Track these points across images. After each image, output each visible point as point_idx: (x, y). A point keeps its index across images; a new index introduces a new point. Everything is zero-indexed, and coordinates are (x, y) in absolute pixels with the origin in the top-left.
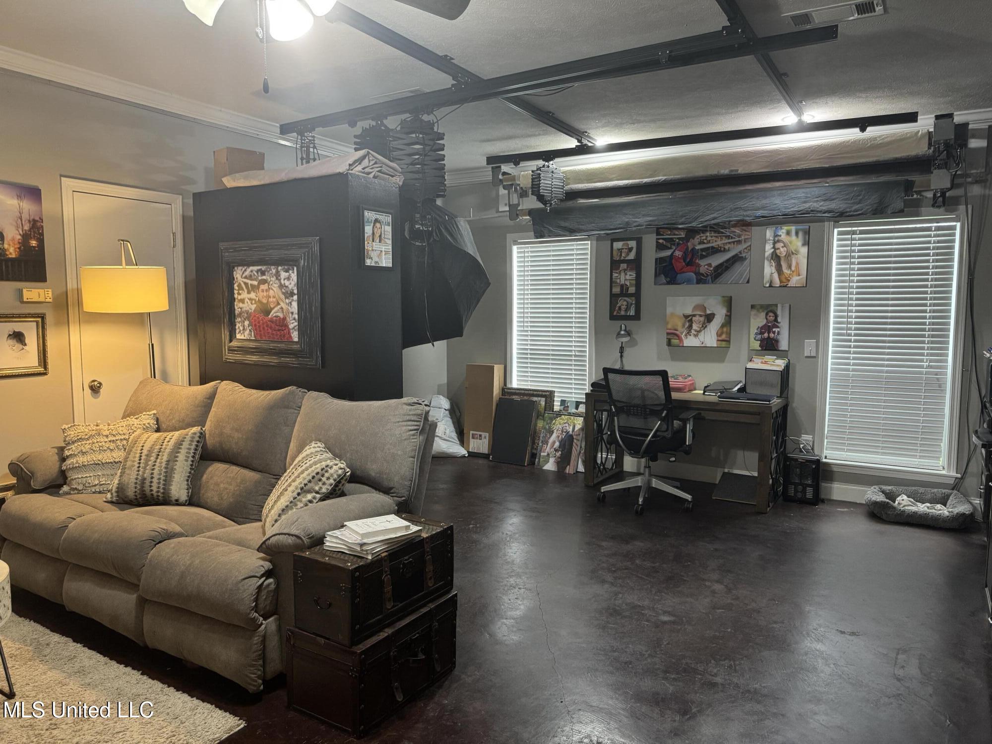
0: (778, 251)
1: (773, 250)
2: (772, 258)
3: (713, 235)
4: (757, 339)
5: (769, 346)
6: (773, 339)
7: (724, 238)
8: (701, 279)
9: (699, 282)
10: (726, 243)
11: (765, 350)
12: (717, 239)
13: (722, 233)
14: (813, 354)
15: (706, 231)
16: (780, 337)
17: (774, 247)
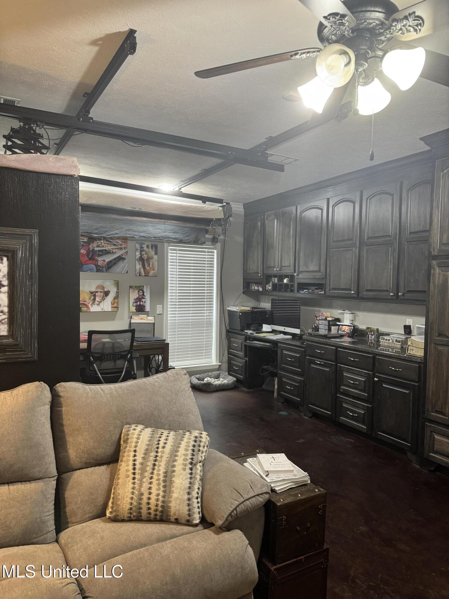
0: (143, 256)
1: (140, 255)
2: (140, 260)
3: (105, 242)
4: (134, 305)
5: (140, 309)
6: (142, 305)
7: (112, 245)
8: (99, 269)
9: (98, 271)
10: (114, 248)
11: (138, 311)
12: (108, 245)
13: (111, 242)
14: (161, 313)
15: (101, 239)
16: (146, 304)
17: (141, 254)
